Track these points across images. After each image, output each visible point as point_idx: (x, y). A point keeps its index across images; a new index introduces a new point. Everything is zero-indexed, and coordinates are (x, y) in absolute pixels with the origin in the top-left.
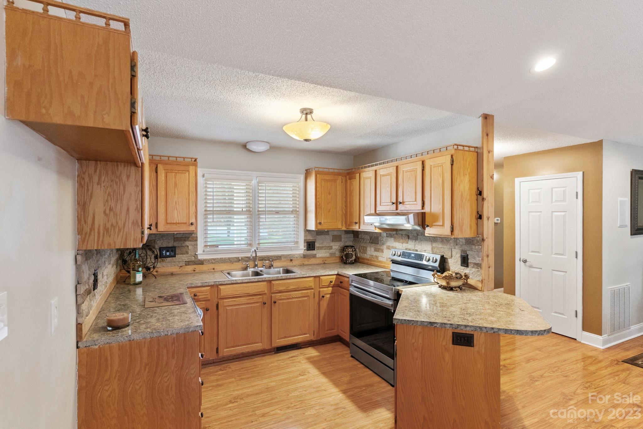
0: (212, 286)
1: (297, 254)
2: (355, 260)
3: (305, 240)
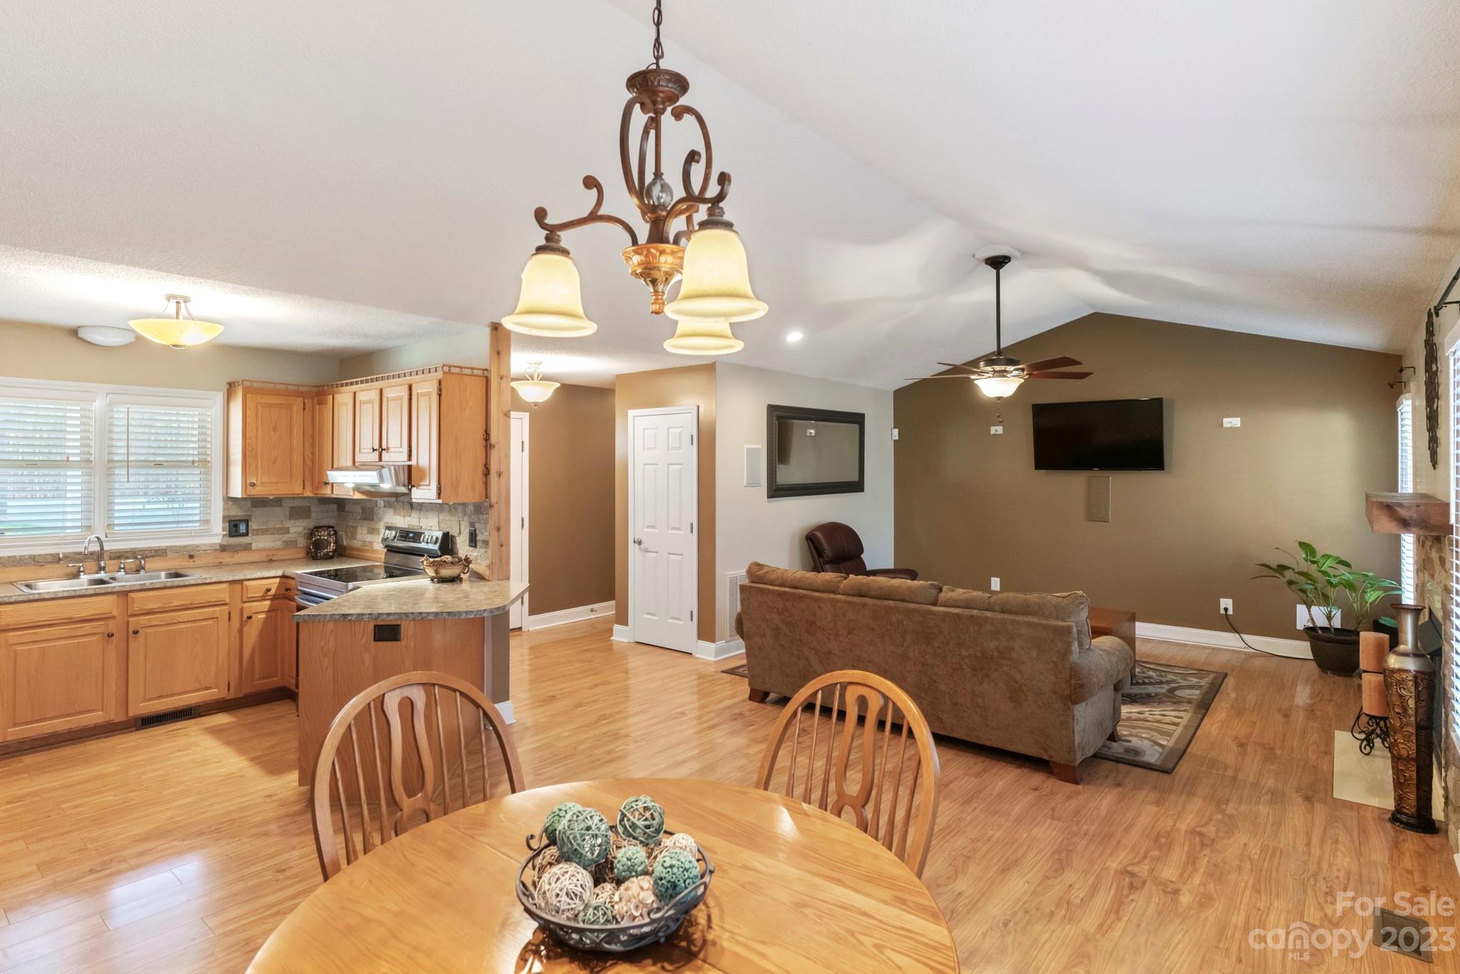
1: (205, 545)
2: (334, 551)
3: (224, 517)
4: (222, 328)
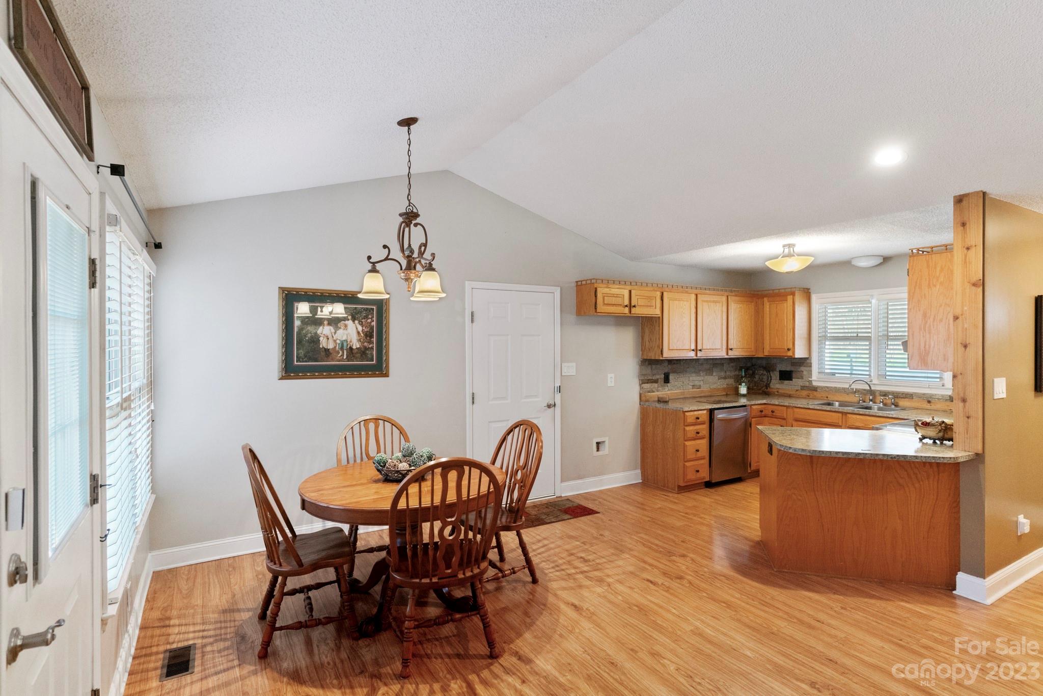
0: (787, 407)
1: (939, 395)
4: (813, 259)
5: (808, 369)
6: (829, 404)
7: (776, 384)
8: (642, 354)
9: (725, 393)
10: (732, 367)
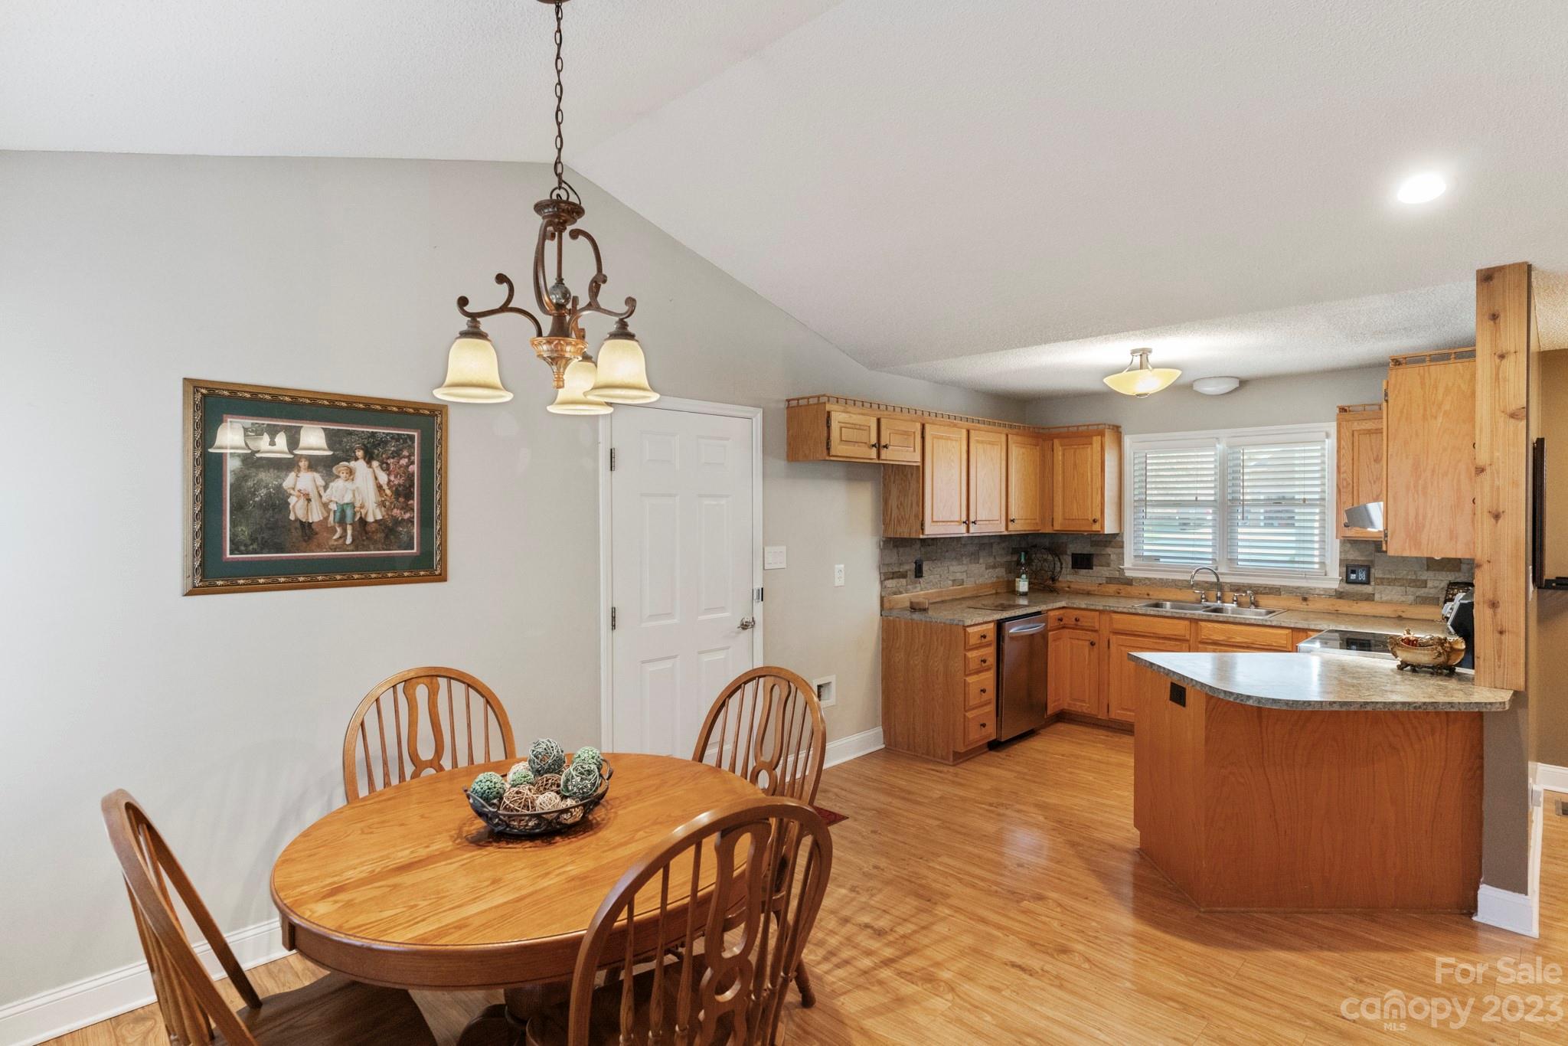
0: (1101, 612)
3: (1341, 561)
5: (1119, 550)
6: (1157, 605)
7: (1068, 577)
8: (885, 531)
9: (994, 592)
10: (1003, 549)
